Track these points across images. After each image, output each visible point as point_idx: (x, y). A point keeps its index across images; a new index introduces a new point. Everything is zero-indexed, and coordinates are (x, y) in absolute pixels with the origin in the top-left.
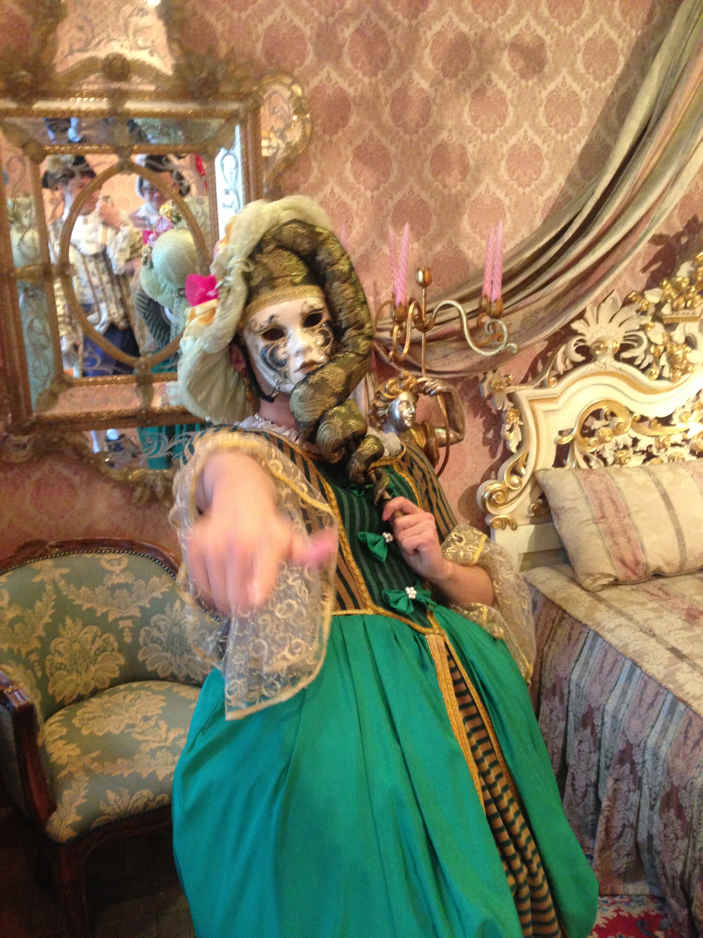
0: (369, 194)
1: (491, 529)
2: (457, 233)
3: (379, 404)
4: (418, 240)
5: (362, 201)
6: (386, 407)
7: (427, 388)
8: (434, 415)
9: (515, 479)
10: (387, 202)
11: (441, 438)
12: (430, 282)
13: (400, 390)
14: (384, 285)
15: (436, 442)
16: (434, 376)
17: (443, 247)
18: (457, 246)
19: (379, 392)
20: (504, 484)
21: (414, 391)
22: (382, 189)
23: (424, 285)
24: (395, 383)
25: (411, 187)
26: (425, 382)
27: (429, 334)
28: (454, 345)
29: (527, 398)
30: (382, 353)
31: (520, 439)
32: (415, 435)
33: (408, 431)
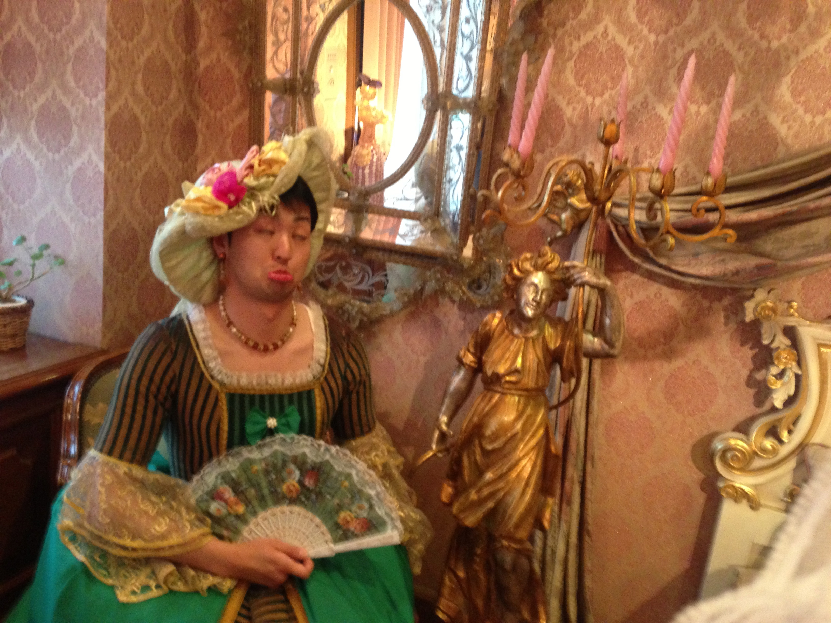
0: (652, 38)
1: (721, 497)
2: (768, 100)
5: (641, 47)
9: (768, 443)
10: (674, 50)
13: (534, 269)
17: (744, 116)
18: (765, 118)
20: (750, 444)
22: (671, 33)
24: (530, 259)
25: (714, 34)
29: (815, 339)
30: (615, 234)
31: (792, 392)
32: (549, 331)
33: (534, 323)
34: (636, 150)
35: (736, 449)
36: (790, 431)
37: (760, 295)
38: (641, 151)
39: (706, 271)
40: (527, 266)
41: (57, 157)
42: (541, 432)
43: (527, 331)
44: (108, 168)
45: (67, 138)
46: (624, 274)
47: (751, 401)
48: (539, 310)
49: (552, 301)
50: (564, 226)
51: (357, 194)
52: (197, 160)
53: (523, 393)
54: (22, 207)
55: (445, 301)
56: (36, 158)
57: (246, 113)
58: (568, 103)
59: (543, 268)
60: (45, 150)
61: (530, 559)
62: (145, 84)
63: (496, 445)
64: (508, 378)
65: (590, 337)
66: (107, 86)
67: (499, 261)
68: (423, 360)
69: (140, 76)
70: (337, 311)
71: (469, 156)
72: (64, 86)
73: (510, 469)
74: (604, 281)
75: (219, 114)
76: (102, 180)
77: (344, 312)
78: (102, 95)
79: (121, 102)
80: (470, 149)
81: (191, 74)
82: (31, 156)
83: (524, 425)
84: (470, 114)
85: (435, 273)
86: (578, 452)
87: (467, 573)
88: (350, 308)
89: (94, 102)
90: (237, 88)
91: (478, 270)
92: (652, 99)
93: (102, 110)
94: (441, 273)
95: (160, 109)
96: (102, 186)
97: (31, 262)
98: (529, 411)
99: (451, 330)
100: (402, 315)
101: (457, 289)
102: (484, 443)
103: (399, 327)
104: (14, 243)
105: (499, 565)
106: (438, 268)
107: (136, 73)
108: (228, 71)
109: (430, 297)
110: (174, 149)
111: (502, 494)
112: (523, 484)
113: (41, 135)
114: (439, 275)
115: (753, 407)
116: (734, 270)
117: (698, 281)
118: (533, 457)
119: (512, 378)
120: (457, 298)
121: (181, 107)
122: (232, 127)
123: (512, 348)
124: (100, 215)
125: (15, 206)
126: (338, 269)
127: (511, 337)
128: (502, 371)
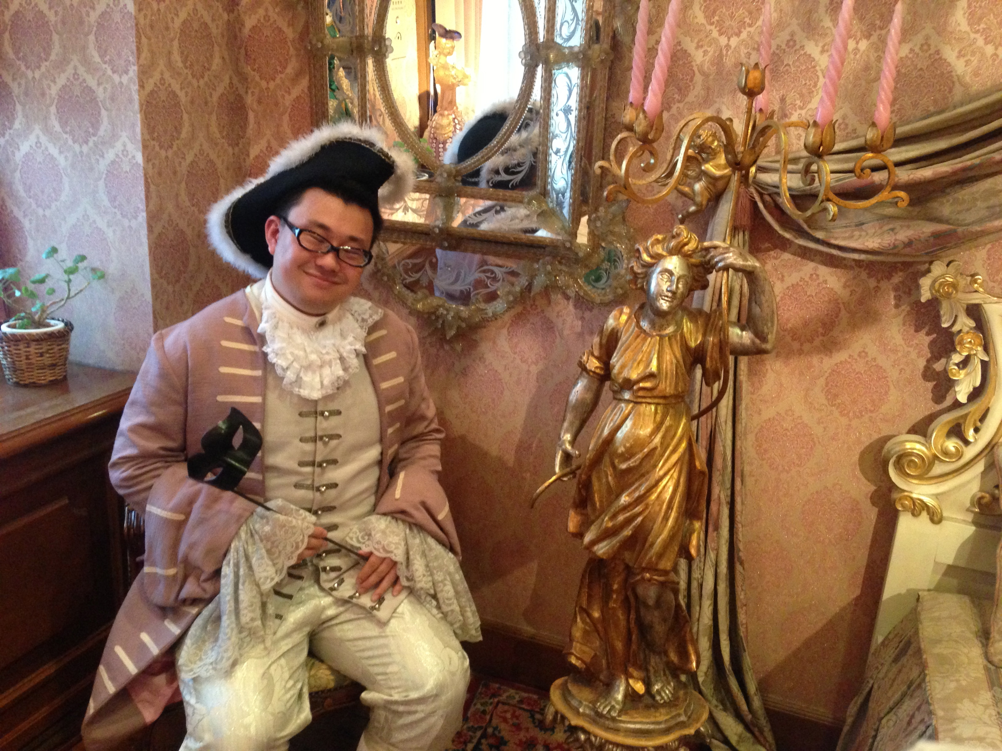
3: (637, 268)
6: (645, 275)
11: (735, 343)
13: (667, 253)
19: (639, 251)
20: (930, 447)
24: (661, 241)
30: (761, 205)
31: (978, 384)
32: (687, 326)
33: (669, 317)
34: (783, 100)
35: (911, 454)
36: (977, 430)
37: (938, 269)
38: (788, 101)
39: (872, 243)
40: (659, 249)
41: (85, 149)
42: (684, 445)
43: (662, 328)
44: (148, 159)
45: (96, 125)
46: (772, 253)
47: (930, 395)
48: (675, 302)
49: (690, 290)
50: (698, 199)
51: (445, 175)
52: (249, 144)
53: (661, 401)
54: (48, 213)
55: (557, 297)
56: (61, 152)
57: (304, 83)
58: (698, 47)
59: (677, 251)
60: (70, 142)
61: (676, 592)
62: (182, 53)
63: (631, 463)
64: (641, 385)
65: (737, 331)
66: (138, 58)
67: (621, 247)
68: (534, 370)
69: (176, 43)
70: (429, 317)
71: (579, 120)
72: (86, 61)
73: (649, 491)
74: (752, 262)
75: (272, 85)
76: (141, 173)
77: (438, 318)
78: (133, 70)
79: (157, 76)
80: (580, 111)
81: (235, 37)
82: (54, 151)
83: (663, 437)
84: (578, 67)
85: (544, 264)
86: (725, 467)
87: (602, 612)
88: (445, 312)
89: (125, 79)
90: (292, 51)
91: (595, 259)
92: (800, 36)
93: (135, 87)
94: (552, 264)
95: (202, 82)
96: (142, 182)
97: (66, 277)
98: (668, 422)
99: (566, 332)
100: (507, 317)
101: (571, 282)
102: (616, 461)
103: (505, 331)
104: (44, 256)
105: (640, 602)
106: (548, 258)
107: (172, 40)
108: (280, 30)
109: (540, 293)
110: (220, 132)
111: (640, 519)
112: (665, 506)
113: (64, 123)
114: (549, 268)
115: (931, 404)
116: (906, 240)
117: (863, 257)
118: (675, 475)
119: (648, 385)
120: (571, 293)
121: (227, 80)
122: (288, 100)
123: (644, 348)
124: (143, 216)
125: (40, 212)
126: (427, 266)
127: (643, 335)
128: (634, 376)
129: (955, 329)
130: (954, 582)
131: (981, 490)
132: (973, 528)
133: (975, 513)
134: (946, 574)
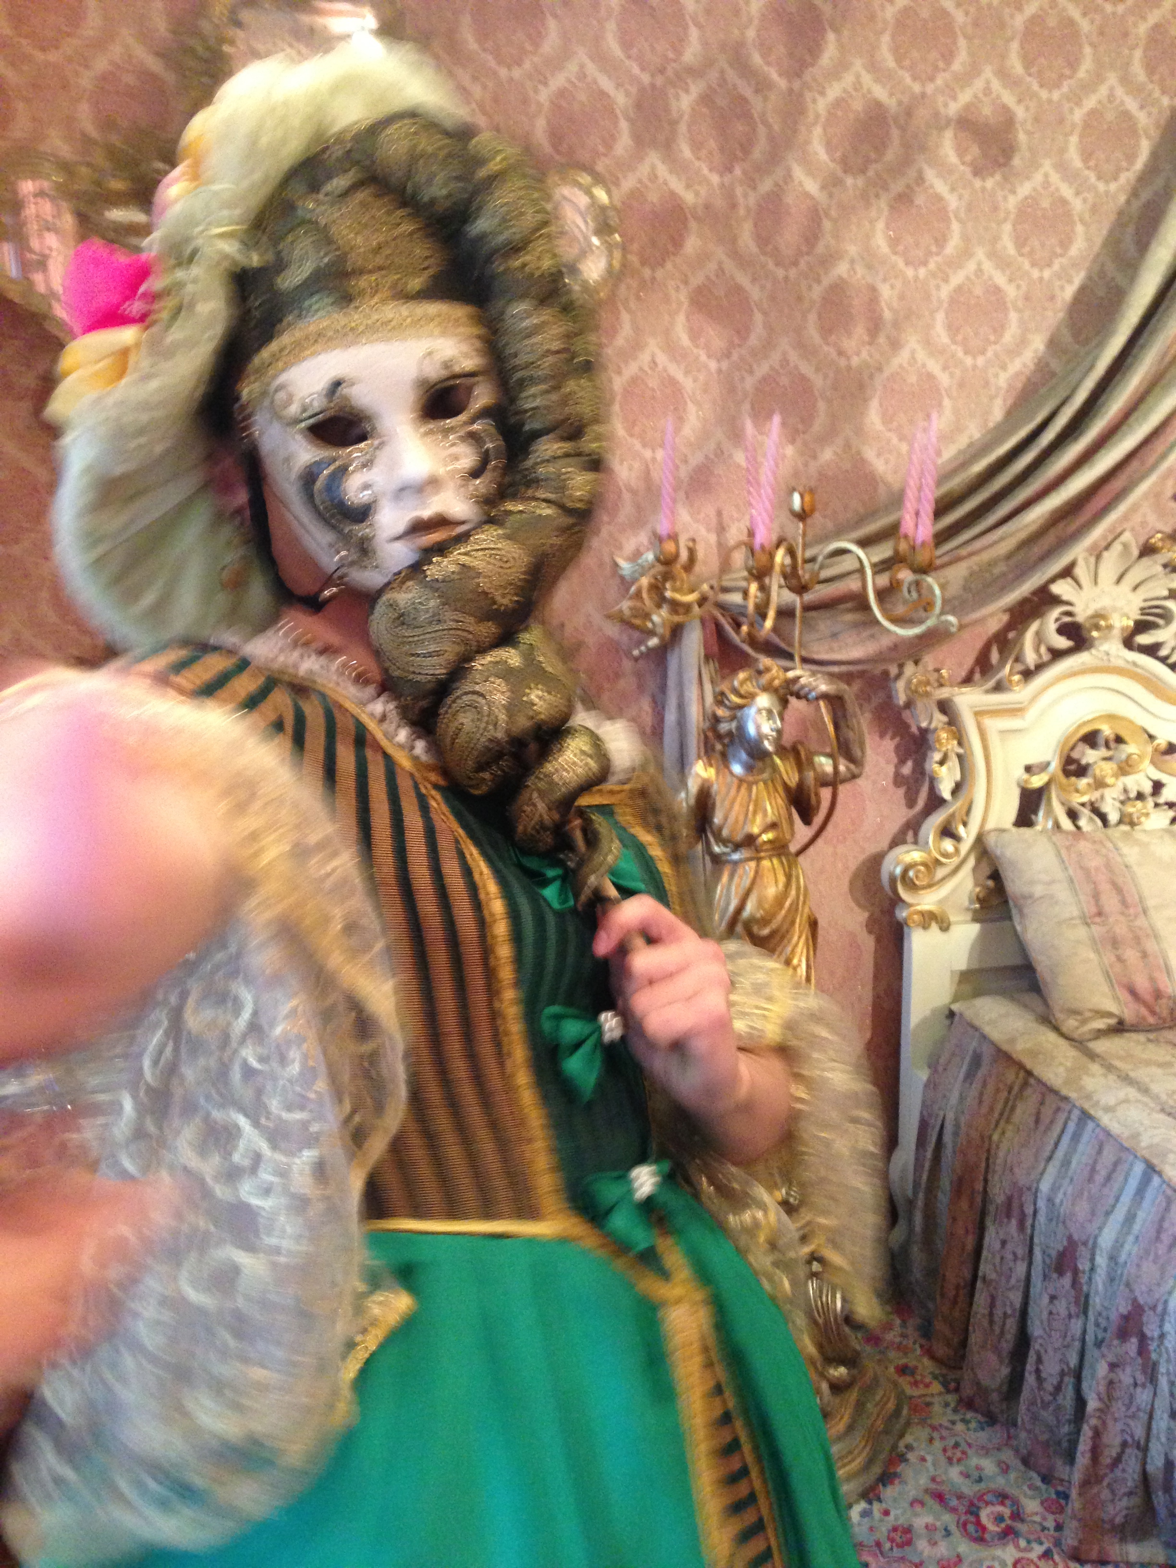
0: (713, 365)
1: (906, 929)
2: (859, 431)
3: (721, 712)
4: (793, 441)
5: (701, 377)
6: (733, 718)
7: (803, 687)
8: (813, 734)
9: (948, 845)
10: (742, 379)
11: (825, 774)
12: (813, 510)
13: (757, 690)
14: (735, 515)
15: (816, 779)
16: (815, 668)
17: (836, 453)
18: (859, 453)
19: (722, 694)
20: (929, 853)
21: (782, 691)
22: (735, 357)
23: (802, 516)
24: (749, 679)
25: (784, 354)
26: (799, 678)
27: (808, 597)
28: (849, 617)
29: (971, 707)
31: (958, 777)
32: (782, 765)
33: (767, 759)
35: (915, 864)
36: (965, 824)
37: (910, 669)
40: (749, 687)
43: (760, 772)
47: (903, 802)
50: (660, 631)
53: (779, 851)
59: (767, 687)
63: (773, 926)
64: (764, 837)
92: (726, 444)
102: (755, 929)
119: (770, 836)
123: (754, 798)
128: (756, 830)
129: (933, 726)
130: (967, 988)
131: (976, 884)
132: (976, 928)
133: (975, 911)
134: (960, 982)
